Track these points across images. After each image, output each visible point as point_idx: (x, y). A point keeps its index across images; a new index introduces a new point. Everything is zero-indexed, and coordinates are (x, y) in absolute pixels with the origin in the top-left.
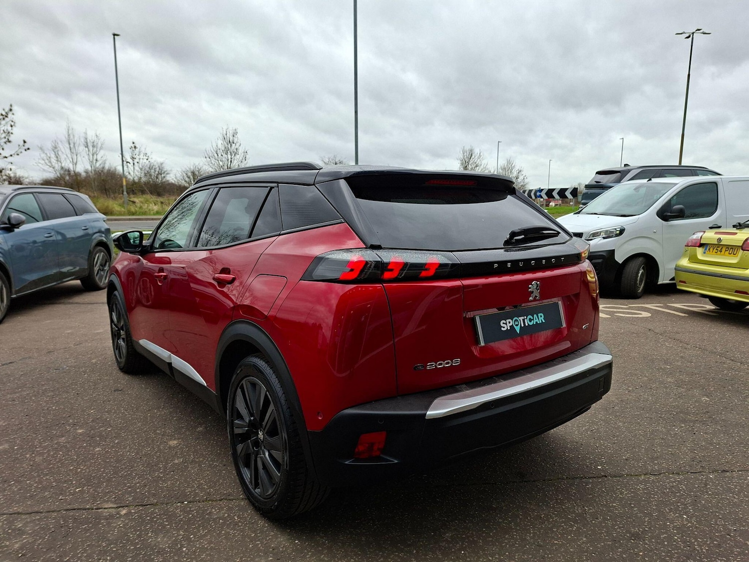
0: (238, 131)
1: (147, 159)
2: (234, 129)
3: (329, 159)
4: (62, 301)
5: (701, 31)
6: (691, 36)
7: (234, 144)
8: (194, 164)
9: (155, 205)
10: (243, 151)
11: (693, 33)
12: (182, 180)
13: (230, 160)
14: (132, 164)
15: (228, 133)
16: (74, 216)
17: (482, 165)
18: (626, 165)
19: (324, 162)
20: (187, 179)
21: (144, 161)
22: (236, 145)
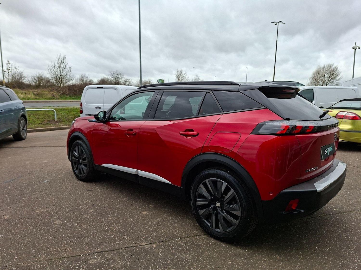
0: (66, 57)
1: (16, 70)
2: (64, 55)
3: (114, 72)
4: (7, 146)
5: (281, 22)
6: (278, 24)
7: (64, 63)
8: (39, 73)
9: (22, 94)
10: (69, 67)
11: (278, 23)
12: (32, 81)
13: (61, 72)
14: (8, 73)
15: (61, 58)
16: (10, 101)
17: (186, 78)
18: (266, 81)
19: (111, 74)
20: (34, 81)
21: (14, 71)
22: (65, 64)
